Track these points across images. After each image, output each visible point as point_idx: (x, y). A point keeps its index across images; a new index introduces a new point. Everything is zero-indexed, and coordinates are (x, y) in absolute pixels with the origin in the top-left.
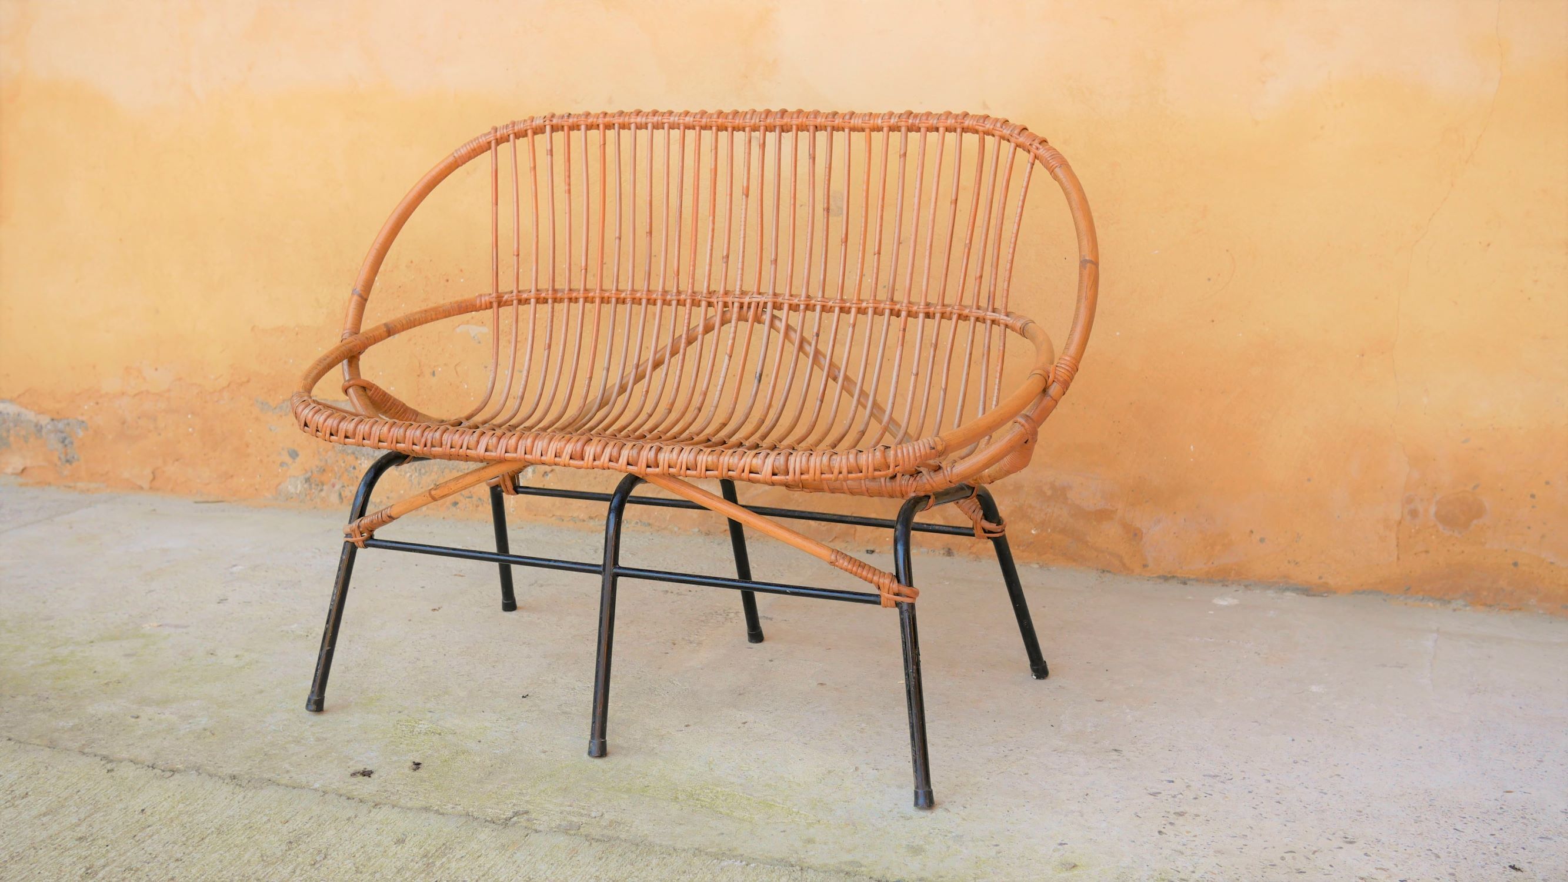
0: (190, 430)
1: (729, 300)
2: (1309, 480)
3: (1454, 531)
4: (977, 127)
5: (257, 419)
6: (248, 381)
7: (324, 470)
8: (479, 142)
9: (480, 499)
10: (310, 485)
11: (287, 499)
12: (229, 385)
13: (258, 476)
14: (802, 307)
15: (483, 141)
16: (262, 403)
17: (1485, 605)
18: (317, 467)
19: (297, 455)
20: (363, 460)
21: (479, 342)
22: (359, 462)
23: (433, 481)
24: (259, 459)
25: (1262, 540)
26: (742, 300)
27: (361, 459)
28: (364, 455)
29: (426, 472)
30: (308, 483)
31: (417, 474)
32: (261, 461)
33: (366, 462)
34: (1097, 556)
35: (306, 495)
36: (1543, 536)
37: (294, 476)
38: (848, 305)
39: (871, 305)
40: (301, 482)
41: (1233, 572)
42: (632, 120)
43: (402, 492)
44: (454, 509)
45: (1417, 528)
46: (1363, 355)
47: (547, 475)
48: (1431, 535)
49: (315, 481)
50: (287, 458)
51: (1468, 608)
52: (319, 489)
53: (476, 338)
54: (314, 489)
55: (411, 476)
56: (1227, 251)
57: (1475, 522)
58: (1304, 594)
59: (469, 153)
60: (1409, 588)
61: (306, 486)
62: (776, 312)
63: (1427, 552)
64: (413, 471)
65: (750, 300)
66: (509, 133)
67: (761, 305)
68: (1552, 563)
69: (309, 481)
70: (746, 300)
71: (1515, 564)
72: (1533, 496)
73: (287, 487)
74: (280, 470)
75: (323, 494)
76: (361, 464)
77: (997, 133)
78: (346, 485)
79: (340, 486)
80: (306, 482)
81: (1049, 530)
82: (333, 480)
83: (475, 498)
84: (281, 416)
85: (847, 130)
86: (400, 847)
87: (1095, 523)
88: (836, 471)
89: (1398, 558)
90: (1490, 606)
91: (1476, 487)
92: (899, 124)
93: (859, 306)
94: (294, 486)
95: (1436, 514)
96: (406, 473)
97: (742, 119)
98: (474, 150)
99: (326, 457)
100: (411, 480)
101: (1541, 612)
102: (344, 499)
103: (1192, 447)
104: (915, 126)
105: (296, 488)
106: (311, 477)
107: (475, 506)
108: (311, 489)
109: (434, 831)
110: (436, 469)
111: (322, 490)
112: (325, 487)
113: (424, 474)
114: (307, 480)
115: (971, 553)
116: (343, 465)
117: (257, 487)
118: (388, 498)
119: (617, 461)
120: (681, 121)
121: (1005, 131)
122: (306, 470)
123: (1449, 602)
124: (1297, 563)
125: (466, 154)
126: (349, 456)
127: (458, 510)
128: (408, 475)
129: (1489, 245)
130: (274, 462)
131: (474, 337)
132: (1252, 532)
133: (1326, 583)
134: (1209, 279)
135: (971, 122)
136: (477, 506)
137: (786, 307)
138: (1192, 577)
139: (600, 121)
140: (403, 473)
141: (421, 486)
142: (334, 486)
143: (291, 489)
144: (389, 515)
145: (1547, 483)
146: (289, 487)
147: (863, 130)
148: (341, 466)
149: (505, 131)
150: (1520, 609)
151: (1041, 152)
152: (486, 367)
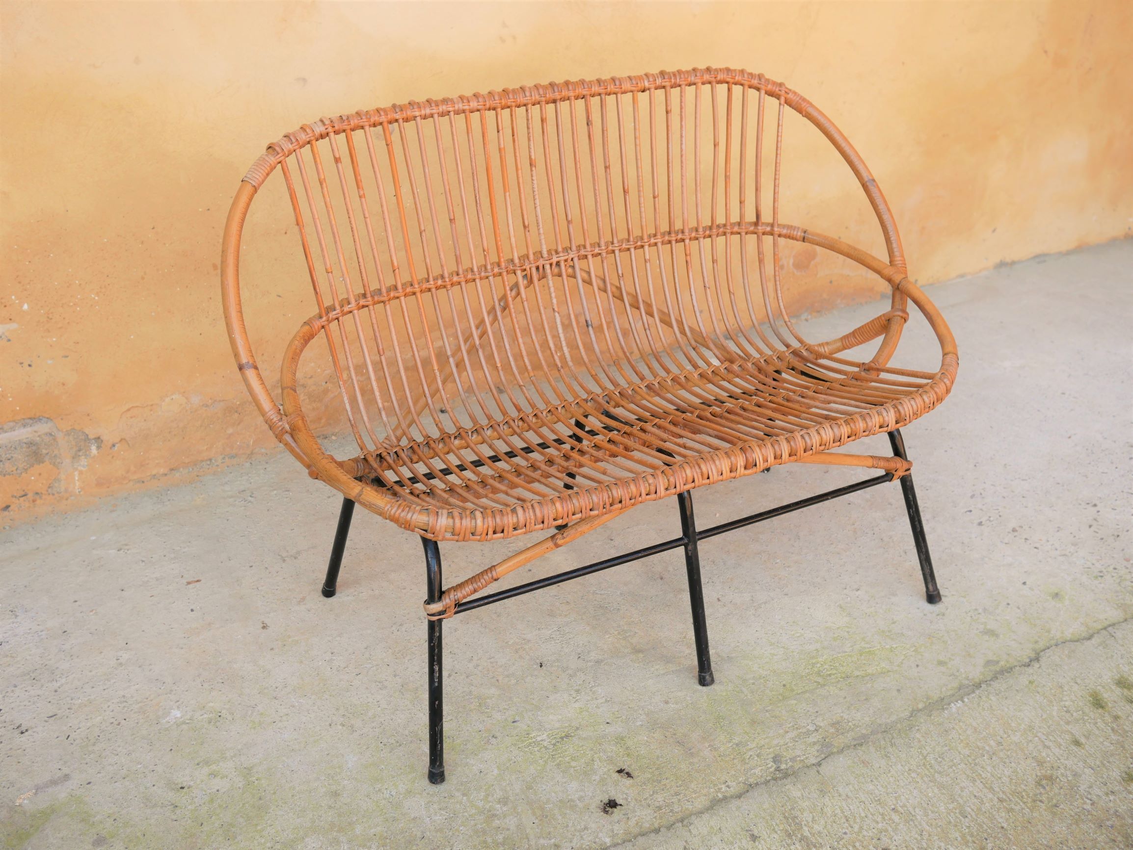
1: (540, 263)
3: (802, 272)
4: (728, 79)
8: (270, 163)
14: (603, 255)
15: (273, 161)
17: (818, 312)
21: (9, 340)
26: (551, 261)
39: (659, 240)
42: (417, 113)
47: (116, 447)
48: (791, 278)
57: (812, 263)
59: (263, 177)
65: (558, 260)
66: (295, 148)
67: (569, 261)
70: (554, 261)
77: (746, 82)
90: (820, 312)
92: (664, 84)
95: (794, 265)
101: (842, 307)
104: (676, 84)
120: (466, 105)
121: (754, 81)
125: (262, 179)
135: (722, 76)
136: (34, 501)
137: (590, 258)
139: (383, 118)
144: (495, 577)
149: (290, 146)
150: (833, 308)
151: (790, 96)
152: (21, 363)
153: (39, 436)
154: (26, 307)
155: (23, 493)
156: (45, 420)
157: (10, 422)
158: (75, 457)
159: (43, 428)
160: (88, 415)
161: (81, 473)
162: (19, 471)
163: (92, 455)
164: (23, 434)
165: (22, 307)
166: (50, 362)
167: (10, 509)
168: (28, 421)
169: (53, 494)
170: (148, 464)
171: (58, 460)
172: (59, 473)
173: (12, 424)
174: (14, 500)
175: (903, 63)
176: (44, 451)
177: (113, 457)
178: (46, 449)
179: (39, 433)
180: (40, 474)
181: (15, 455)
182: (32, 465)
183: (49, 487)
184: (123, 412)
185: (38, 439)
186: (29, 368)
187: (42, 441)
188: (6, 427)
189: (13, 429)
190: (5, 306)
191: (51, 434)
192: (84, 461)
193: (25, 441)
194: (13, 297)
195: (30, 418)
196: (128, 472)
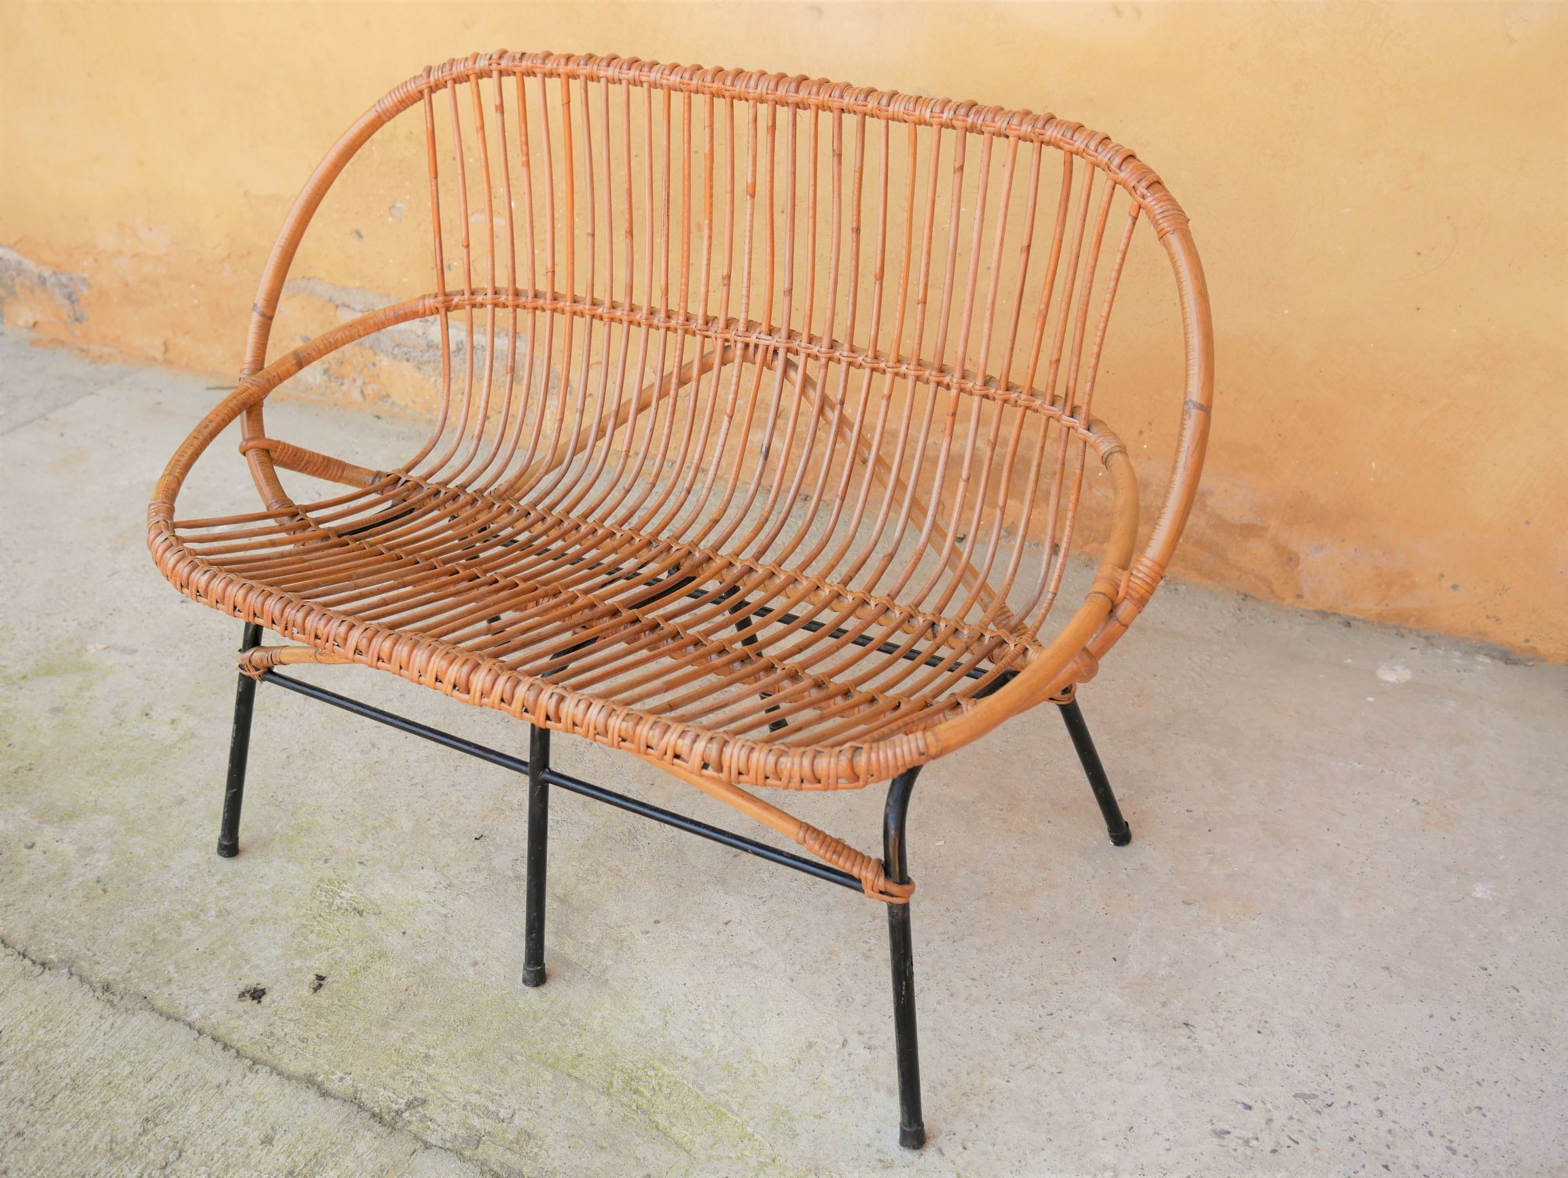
0: (196, 302)
1: (731, 334)
2: (1527, 523)
4: (1062, 144)
7: (342, 362)
8: (409, 91)
10: (330, 376)
12: (229, 256)
14: (824, 360)
15: (412, 88)
25: (1455, 587)
26: (747, 340)
28: (383, 352)
34: (1239, 577)
41: (1412, 620)
42: (602, 73)
43: (428, 397)
49: (335, 373)
52: (339, 383)
54: (335, 382)
55: (436, 381)
56: (1448, 217)
58: (1502, 661)
61: (325, 377)
62: (791, 356)
65: (757, 341)
66: (447, 77)
67: (771, 350)
69: (328, 373)
70: (752, 340)
75: (344, 388)
77: (1088, 158)
78: (367, 382)
80: (325, 373)
82: (354, 374)
84: (289, 298)
85: (884, 118)
86: (265, 1151)
87: (1239, 539)
92: (954, 122)
93: (896, 370)
94: (313, 376)
96: (430, 377)
97: (744, 85)
100: (435, 386)
102: (368, 397)
103: (1373, 464)
104: (975, 127)
105: (315, 378)
106: (329, 368)
108: (330, 381)
109: (309, 1128)
111: (342, 384)
112: (346, 381)
116: (361, 360)
118: (414, 402)
120: (665, 78)
121: (1100, 157)
124: (1498, 620)
125: (392, 108)
126: (367, 351)
128: (433, 379)
132: (1442, 576)
133: (1534, 648)
134: (1420, 254)
135: (1054, 134)
137: (802, 357)
138: (1359, 617)
139: (562, 67)
142: (354, 381)
144: (279, 660)
147: (905, 122)
149: (441, 75)
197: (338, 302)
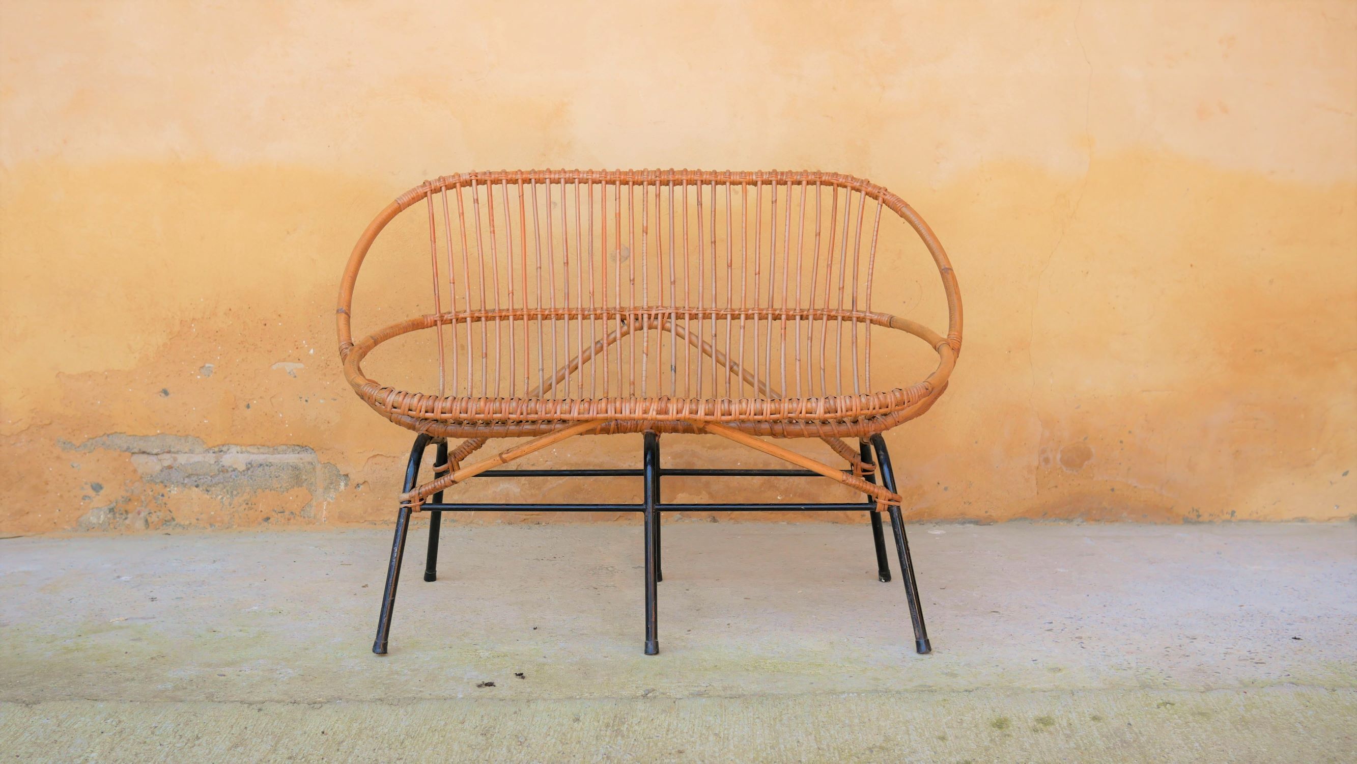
1: (639, 313)
2: (976, 442)
3: (1073, 470)
4: (832, 181)
5: (58, 458)
6: (50, 424)
7: (130, 500)
8: (417, 192)
9: (292, 513)
10: (114, 514)
11: (88, 530)
12: (28, 428)
13: (58, 511)
14: (700, 316)
15: (421, 191)
16: (64, 443)
17: (1095, 520)
18: (123, 498)
19: (101, 488)
20: (172, 488)
21: (295, 377)
22: (168, 489)
23: (245, 501)
24: (59, 494)
25: (946, 489)
27: (170, 487)
28: (173, 483)
29: (238, 493)
30: (112, 513)
31: (228, 496)
32: (61, 496)
33: (175, 489)
35: (109, 524)
36: (1129, 469)
37: (97, 508)
38: (737, 312)
39: (757, 312)
40: (104, 513)
41: (926, 514)
42: (547, 176)
43: (213, 513)
44: (266, 523)
45: (1049, 470)
46: (1010, 352)
47: (359, 487)
48: (1058, 475)
49: (120, 510)
50: (91, 493)
51: (1085, 523)
52: (124, 518)
53: (291, 373)
54: (119, 518)
55: (222, 498)
56: (917, 281)
57: (1086, 463)
58: (977, 525)
59: (410, 201)
60: (1046, 514)
61: (109, 515)
62: (679, 322)
63: (1056, 487)
64: (224, 493)
65: (656, 312)
66: (441, 185)
68: (1135, 487)
69: (113, 511)
70: (653, 313)
71: (1113, 490)
72: (1121, 442)
73: (89, 518)
74: (82, 503)
75: (127, 522)
76: (170, 491)
77: (849, 185)
78: (152, 511)
79: (147, 513)
80: (110, 512)
81: (791, 495)
82: (138, 509)
83: (287, 513)
84: (85, 454)
85: (728, 184)
88: (871, 408)
89: (1038, 493)
90: (1099, 521)
91: (1086, 438)
92: (770, 179)
94: (97, 517)
95: (1061, 460)
96: (217, 496)
97: (640, 175)
98: (413, 199)
99: (133, 488)
100: (222, 502)
101: (1130, 521)
102: (150, 525)
104: (782, 180)
105: (99, 518)
106: (115, 507)
107: (287, 519)
108: (114, 518)
110: (248, 490)
111: (126, 519)
112: (130, 516)
113: (236, 496)
114: (111, 510)
115: (731, 519)
116: (151, 493)
117: (56, 521)
118: (198, 520)
119: (697, 413)
120: (590, 177)
121: (855, 183)
122: (111, 501)
123: (1072, 521)
124: (970, 503)
125: (408, 202)
126: (157, 485)
127: (270, 525)
128: (220, 497)
129: (1087, 273)
130: (75, 496)
131: (290, 373)
132: (938, 483)
133: (991, 516)
134: (904, 302)
135: (827, 178)
136: (289, 520)
137: (687, 316)
139: (519, 176)
140: (215, 496)
141: (232, 506)
142: (139, 513)
143: (93, 520)
144: (453, 480)
145: (1130, 432)
146: (91, 518)
147: (740, 183)
148: (149, 495)
149: (438, 184)
150: (1117, 521)
151: (887, 197)
152: (301, 398)
153: (302, 463)
154: (312, 351)
155: (282, 510)
156: (310, 451)
157: (284, 445)
158: (327, 489)
159: (307, 457)
160: (342, 453)
161: (329, 503)
162: (282, 490)
163: (340, 490)
164: (292, 458)
165: (309, 351)
166: (322, 401)
167: (269, 521)
168: (297, 448)
169: (304, 517)
170: (382, 510)
171: (313, 488)
172: (312, 499)
173: (284, 447)
174: (274, 513)
175: (1191, 266)
176: (304, 477)
177: (356, 496)
178: (306, 476)
179: (303, 461)
180: (297, 496)
181: (282, 475)
182: (293, 487)
183: (302, 510)
184: (370, 457)
185: (301, 465)
186: (305, 403)
187: (304, 467)
188: (280, 449)
189: (285, 452)
190: (297, 348)
191: (312, 464)
192: (333, 494)
193: (291, 464)
194: (304, 342)
195: (298, 446)
196: (365, 513)
197: (136, 450)
